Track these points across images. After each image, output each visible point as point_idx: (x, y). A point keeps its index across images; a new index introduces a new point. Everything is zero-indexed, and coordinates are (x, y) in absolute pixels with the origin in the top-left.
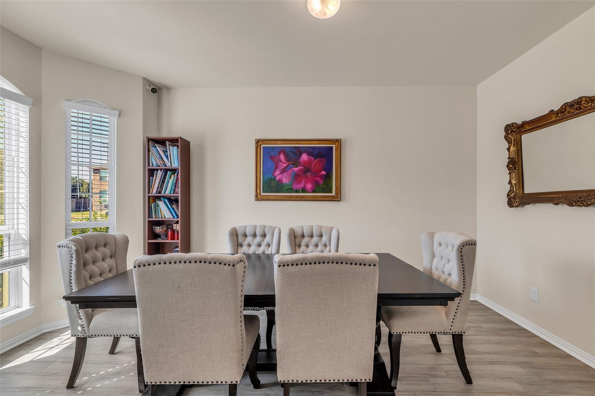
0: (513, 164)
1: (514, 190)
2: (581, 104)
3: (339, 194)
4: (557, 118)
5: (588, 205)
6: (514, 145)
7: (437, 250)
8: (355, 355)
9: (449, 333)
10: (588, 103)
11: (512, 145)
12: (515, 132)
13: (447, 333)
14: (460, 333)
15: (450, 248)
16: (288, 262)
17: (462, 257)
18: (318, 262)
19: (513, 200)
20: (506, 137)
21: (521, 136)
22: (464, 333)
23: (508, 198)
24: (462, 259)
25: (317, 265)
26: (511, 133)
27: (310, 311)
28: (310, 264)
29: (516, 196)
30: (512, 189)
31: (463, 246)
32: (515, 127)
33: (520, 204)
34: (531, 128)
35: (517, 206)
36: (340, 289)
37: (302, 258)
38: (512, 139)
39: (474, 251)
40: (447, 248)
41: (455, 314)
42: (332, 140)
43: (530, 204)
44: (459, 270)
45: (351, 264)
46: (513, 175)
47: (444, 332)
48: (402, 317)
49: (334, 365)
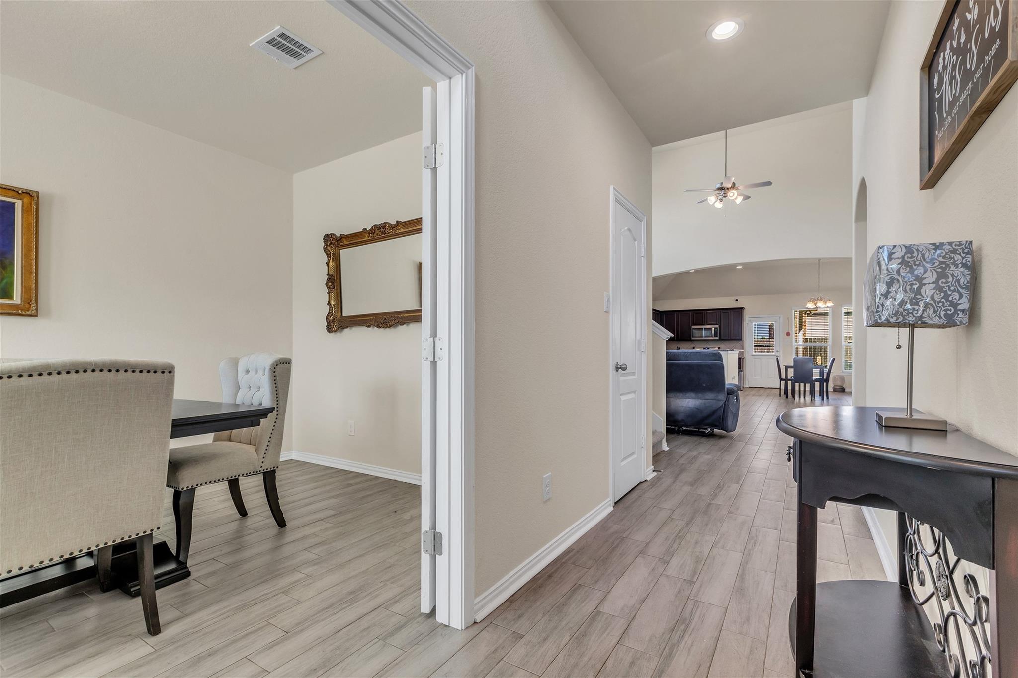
0: (332, 282)
1: (333, 312)
2: (386, 229)
3: (33, 301)
4: (369, 238)
5: (390, 327)
6: (333, 260)
7: (242, 378)
8: (137, 497)
9: (260, 471)
10: (390, 229)
11: (331, 260)
12: (334, 244)
13: (257, 472)
14: (272, 469)
15: (260, 372)
16: (10, 371)
17: (275, 378)
18: (74, 370)
19: (332, 324)
20: (324, 249)
21: (339, 250)
22: (277, 467)
23: (327, 322)
24: (275, 380)
25: (73, 375)
26: (330, 245)
27: (55, 447)
28: (59, 373)
29: (334, 319)
30: (331, 312)
31: (277, 365)
32: (334, 238)
33: (338, 329)
34: (349, 243)
35: (335, 331)
36: (114, 407)
37: (41, 365)
38: (331, 253)
39: (288, 371)
40: (256, 374)
41: (267, 448)
42: (12, 188)
43: (347, 327)
44: (272, 393)
45: (134, 371)
46: (332, 294)
47: (253, 472)
48: (197, 464)
49: (98, 522)
